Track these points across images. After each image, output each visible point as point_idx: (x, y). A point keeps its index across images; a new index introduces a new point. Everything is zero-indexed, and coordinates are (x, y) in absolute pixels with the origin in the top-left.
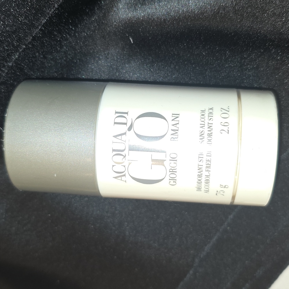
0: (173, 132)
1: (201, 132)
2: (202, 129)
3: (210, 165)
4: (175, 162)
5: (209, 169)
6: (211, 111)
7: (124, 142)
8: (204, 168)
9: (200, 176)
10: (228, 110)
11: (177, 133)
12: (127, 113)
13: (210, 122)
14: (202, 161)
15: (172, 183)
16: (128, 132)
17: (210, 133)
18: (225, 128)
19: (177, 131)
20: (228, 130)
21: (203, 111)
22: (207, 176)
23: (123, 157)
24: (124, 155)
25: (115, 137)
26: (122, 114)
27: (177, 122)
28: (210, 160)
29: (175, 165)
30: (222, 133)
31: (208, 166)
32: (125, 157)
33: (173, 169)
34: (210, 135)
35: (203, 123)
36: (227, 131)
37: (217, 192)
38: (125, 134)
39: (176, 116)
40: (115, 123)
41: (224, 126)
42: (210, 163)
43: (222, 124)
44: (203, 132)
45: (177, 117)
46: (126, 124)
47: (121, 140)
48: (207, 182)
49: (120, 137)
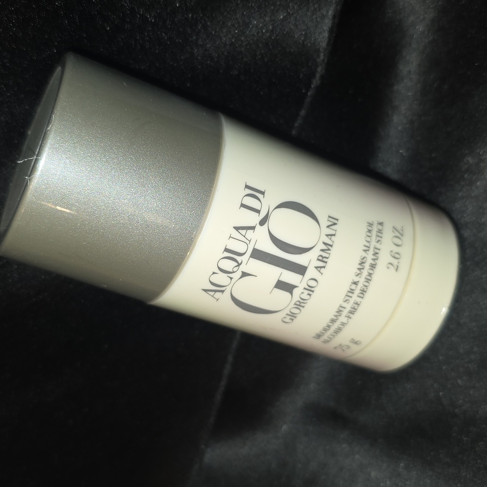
0: (324, 247)
1: (362, 258)
2: (364, 254)
3: (355, 310)
4: (310, 293)
5: (351, 315)
6: (380, 227)
7: (248, 242)
8: (345, 312)
9: (333, 321)
10: (401, 232)
11: (329, 250)
12: (263, 193)
13: (378, 246)
14: (348, 301)
15: (288, 319)
16: (258, 226)
17: (373, 263)
18: (395, 262)
19: (330, 247)
20: (398, 266)
21: (370, 225)
22: (343, 324)
23: (237, 264)
24: (240, 262)
25: (237, 229)
26: (255, 193)
27: (333, 232)
28: (359, 303)
29: (307, 297)
30: (388, 268)
31: (353, 311)
32: (239, 265)
33: (301, 301)
34: (373, 266)
35: (367, 244)
36: (396, 267)
37: (340, 345)
38: (253, 228)
39: (333, 222)
40: (243, 205)
41: (394, 257)
42: (356, 308)
43: (393, 254)
44: (365, 259)
45: (335, 224)
46: (258, 211)
47: (244, 236)
48: (338, 331)
49: (243, 232)
